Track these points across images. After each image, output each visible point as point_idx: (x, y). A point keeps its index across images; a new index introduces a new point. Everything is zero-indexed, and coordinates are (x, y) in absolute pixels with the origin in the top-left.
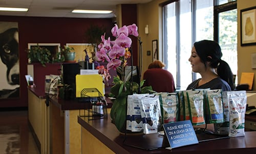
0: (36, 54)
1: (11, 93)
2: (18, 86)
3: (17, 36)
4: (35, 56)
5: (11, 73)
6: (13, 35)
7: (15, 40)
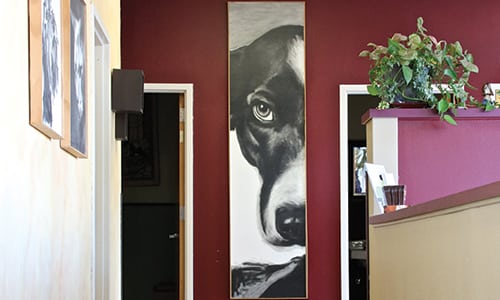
0: (412, 65)
1: (274, 278)
2: (300, 251)
3: (298, 57)
4: (408, 75)
5: (277, 199)
6: (284, 52)
7: (290, 74)
